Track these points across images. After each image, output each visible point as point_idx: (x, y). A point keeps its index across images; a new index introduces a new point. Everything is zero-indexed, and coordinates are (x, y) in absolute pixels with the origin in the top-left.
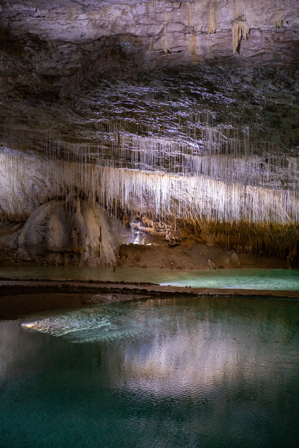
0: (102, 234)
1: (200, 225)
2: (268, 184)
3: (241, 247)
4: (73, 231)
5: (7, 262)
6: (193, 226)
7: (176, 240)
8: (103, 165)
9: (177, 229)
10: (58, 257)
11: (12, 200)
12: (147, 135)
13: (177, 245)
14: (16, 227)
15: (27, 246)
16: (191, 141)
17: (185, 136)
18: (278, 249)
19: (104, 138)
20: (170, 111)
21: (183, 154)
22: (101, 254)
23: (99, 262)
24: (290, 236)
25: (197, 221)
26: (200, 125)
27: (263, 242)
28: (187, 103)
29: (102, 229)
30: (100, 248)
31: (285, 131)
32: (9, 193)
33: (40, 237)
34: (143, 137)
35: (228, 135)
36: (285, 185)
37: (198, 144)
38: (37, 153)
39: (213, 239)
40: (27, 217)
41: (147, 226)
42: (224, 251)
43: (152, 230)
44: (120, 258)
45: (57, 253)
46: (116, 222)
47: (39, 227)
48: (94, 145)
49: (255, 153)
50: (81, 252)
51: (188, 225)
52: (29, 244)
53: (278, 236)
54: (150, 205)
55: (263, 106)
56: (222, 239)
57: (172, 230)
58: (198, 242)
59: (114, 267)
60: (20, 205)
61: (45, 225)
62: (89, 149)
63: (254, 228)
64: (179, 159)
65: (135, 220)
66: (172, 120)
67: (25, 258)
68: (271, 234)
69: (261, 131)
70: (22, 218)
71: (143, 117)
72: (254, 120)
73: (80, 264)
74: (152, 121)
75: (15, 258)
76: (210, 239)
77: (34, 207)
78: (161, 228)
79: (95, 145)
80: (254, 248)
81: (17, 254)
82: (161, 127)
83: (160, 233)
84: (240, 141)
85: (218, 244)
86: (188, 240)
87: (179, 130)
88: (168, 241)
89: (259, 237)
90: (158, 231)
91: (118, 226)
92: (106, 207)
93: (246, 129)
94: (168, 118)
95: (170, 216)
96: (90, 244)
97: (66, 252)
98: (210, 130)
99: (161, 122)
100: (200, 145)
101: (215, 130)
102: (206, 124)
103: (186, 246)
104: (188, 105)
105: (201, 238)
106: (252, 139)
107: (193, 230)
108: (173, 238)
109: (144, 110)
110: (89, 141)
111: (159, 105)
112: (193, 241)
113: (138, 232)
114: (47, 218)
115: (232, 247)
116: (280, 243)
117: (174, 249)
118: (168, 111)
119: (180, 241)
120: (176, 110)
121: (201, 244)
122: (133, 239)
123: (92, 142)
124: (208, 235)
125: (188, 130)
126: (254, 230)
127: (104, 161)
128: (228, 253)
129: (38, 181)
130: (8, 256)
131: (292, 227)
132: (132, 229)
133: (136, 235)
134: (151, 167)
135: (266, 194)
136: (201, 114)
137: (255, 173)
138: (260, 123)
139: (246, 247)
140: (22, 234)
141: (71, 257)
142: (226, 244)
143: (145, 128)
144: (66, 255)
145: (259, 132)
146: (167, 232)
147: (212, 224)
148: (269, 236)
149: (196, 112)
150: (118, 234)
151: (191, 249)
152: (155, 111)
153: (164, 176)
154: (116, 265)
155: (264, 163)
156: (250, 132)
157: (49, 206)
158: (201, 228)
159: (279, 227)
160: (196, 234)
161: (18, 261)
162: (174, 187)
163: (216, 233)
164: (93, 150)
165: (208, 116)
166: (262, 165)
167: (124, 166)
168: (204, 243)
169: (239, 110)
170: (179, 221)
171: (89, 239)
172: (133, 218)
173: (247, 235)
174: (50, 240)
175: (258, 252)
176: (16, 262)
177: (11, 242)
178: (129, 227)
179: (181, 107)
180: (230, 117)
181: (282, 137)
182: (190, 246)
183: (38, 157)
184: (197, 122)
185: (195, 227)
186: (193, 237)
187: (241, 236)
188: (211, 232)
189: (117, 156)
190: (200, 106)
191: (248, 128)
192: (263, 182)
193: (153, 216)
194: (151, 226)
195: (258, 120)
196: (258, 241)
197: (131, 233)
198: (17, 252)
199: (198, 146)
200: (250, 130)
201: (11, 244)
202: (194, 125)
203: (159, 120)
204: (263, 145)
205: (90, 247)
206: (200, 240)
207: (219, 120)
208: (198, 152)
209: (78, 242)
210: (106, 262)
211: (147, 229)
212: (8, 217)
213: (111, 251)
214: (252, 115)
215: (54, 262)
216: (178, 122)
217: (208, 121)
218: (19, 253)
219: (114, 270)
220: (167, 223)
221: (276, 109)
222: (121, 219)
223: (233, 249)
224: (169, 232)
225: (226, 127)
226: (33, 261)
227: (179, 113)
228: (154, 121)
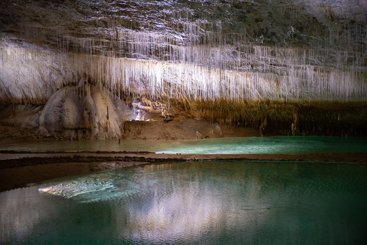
0: (109, 113)
1: (189, 103)
2: (241, 68)
3: (223, 120)
4: (85, 111)
5: (30, 138)
6: (184, 104)
7: (170, 116)
8: (106, 55)
9: (170, 107)
10: (73, 133)
11: (33, 87)
12: (139, 29)
13: (171, 120)
14: (37, 109)
15: (46, 124)
16: (176, 34)
17: (170, 30)
18: (252, 121)
19: (105, 33)
20: (157, 9)
21: (171, 45)
22: (109, 129)
23: (107, 136)
24: (261, 110)
25: (186, 100)
26: (182, 20)
27: (241, 116)
28: (169, 2)
29: (109, 108)
30: (108, 124)
31: (250, 24)
32: (30, 80)
33: (57, 117)
34: (137, 31)
35: (205, 28)
36: (254, 68)
37: (182, 36)
38: (51, 47)
39: (200, 115)
40: (47, 100)
41: (146, 105)
42: (209, 123)
43: (150, 108)
44: (125, 132)
45: (72, 129)
46: (120, 102)
47: (57, 108)
48: (97, 39)
49: (228, 43)
50: (92, 128)
51: (179, 103)
52: (48, 123)
53: (252, 110)
54: (148, 88)
55: (231, 4)
56: (207, 114)
57: (166, 108)
58: (188, 117)
59: (119, 140)
60: (40, 91)
61: (61, 106)
62: (93, 43)
63: (232, 104)
64: (167, 49)
65: (136, 101)
66: (159, 17)
67: (46, 134)
68: (246, 109)
69: (231, 25)
70: (42, 101)
71: (136, 15)
72: (224, 16)
73: (91, 138)
74: (143, 18)
75: (36, 134)
76: (198, 114)
77: (52, 92)
78: (157, 107)
79: (99, 39)
80: (233, 121)
81: (38, 132)
82: (151, 23)
83: (157, 111)
84: (215, 33)
85: (204, 118)
86: (180, 116)
87: (165, 25)
88: (164, 117)
89: (237, 111)
90: (155, 109)
91: (122, 106)
92: (110, 90)
93: (219, 23)
94: (156, 15)
95: (164, 96)
96: (99, 121)
97: (79, 128)
98: (190, 25)
99: (150, 19)
100: (183, 37)
101: (194, 24)
102: (186, 19)
103: (179, 121)
104: (171, 4)
105: (190, 114)
106: (224, 31)
107: (184, 107)
108: (168, 114)
109: (135, 9)
110: (93, 36)
111: (147, 5)
112: (184, 117)
113: (139, 111)
114: (63, 101)
115: (215, 121)
116: (254, 116)
117: (168, 124)
118: (155, 10)
119: (173, 117)
120: (161, 8)
121: (190, 119)
122: (134, 116)
123: (96, 37)
124: (196, 111)
125: (172, 25)
126: (233, 106)
127: (107, 52)
128: (213, 125)
129: (54, 70)
130: (31, 133)
131: (262, 102)
132: (134, 108)
133: (137, 113)
134: (145, 56)
135: (240, 76)
136: (181, 11)
137: (230, 59)
138: (229, 18)
139: (227, 120)
140: (42, 115)
141: (84, 132)
142: (211, 118)
143: (138, 24)
144: (79, 131)
145: (229, 26)
146: (162, 110)
147: (198, 102)
148: (245, 110)
149: (178, 10)
150: (122, 112)
151: (182, 123)
152: (144, 9)
153: (157, 64)
154: (121, 138)
155: (236, 51)
156: (222, 26)
157: (64, 91)
158: (190, 106)
159: (252, 103)
160: (186, 111)
161: (39, 137)
162: (166, 72)
163: (203, 110)
164: (97, 43)
165: (187, 12)
166: (234, 53)
167: (123, 56)
168: (193, 118)
169: (212, 7)
170: (172, 101)
171: (98, 117)
172: (135, 99)
173: (227, 110)
174: (66, 119)
175: (236, 124)
176: (38, 138)
177: (34, 122)
178: (131, 106)
179: (165, 6)
180: (205, 14)
181: (248, 29)
182: (182, 121)
183: (52, 50)
184: (179, 18)
185: (185, 105)
186: (184, 114)
187: (222, 111)
188: (198, 108)
189: (117, 48)
190: (181, 4)
191: (220, 22)
192: (236, 66)
193: (150, 97)
194: (149, 105)
195: (228, 15)
196: (236, 115)
197: (133, 112)
198: (39, 130)
199: (182, 38)
200: (222, 23)
201: (33, 123)
202: (177, 20)
203: (148, 17)
204: (233, 35)
205: (99, 123)
206: (189, 115)
207: (197, 16)
208: (182, 43)
209: (89, 120)
210: (113, 136)
211: (146, 108)
212: (30, 101)
213: (117, 126)
214: (222, 11)
215: (70, 137)
216: (164, 19)
217: (187, 17)
218: (40, 131)
219: (119, 142)
220: (162, 103)
221: (241, 6)
222: (125, 100)
223: (216, 122)
224: (164, 110)
225: (203, 22)
226: (52, 137)
227: (164, 11)
228: (144, 18)
